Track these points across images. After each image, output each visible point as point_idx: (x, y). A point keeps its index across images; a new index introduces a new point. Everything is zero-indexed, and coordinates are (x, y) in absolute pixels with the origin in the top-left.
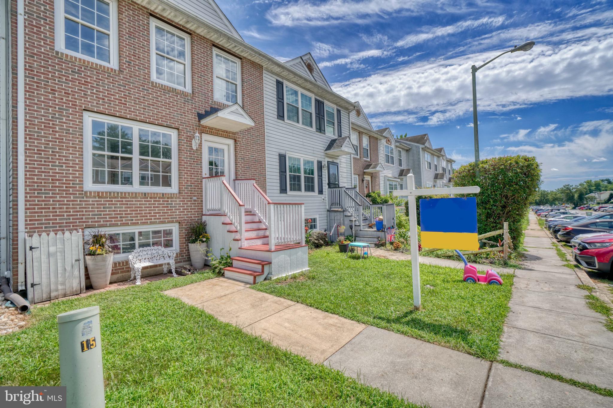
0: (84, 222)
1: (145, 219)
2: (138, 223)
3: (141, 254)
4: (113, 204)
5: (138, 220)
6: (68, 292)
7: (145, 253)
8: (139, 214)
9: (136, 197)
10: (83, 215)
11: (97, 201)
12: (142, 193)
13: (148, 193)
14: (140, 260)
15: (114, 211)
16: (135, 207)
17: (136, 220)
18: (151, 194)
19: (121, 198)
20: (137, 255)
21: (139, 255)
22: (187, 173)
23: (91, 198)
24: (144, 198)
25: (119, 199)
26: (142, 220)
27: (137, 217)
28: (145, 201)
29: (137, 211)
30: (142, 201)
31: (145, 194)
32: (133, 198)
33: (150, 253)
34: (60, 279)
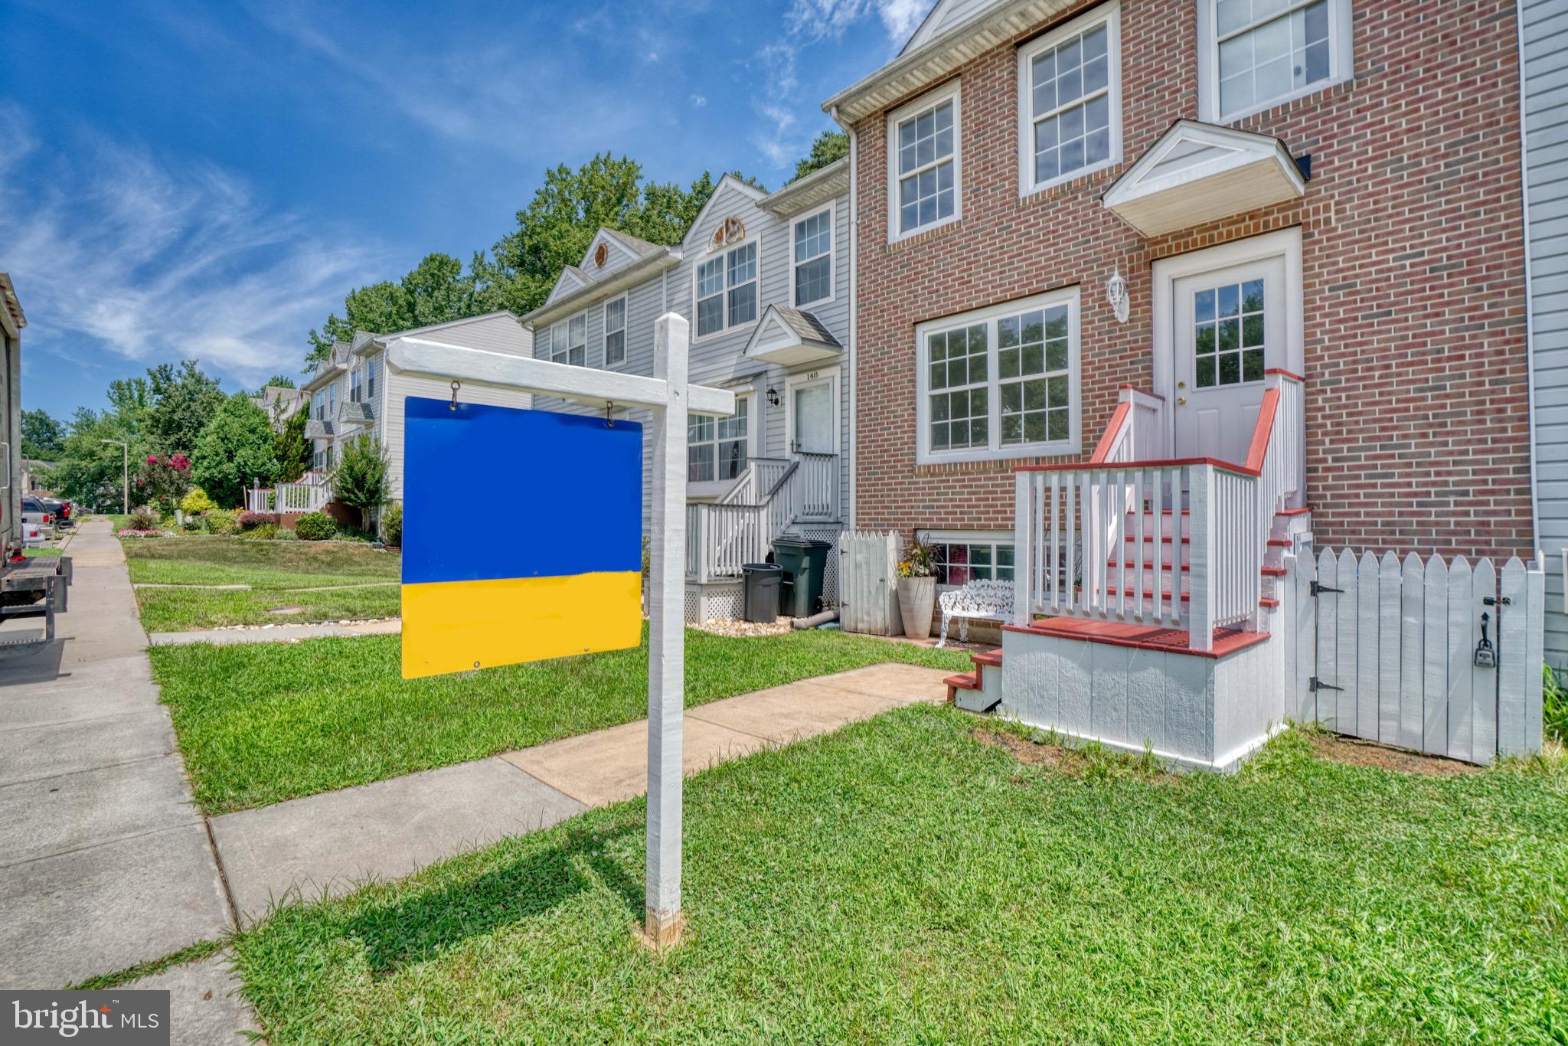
0: (913, 519)
1: (1003, 519)
2: (989, 526)
3: (983, 592)
4: (949, 487)
5: (990, 519)
6: (873, 629)
7: (991, 592)
8: (991, 506)
9: (985, 471)
10: (912, 507)
11: (929, 482)
12: (995, 462)
13: (1007, 461)
14: (979, 605)
15: (951, 500)
16: (985, 493)
17: (985, 519)
18: (1013, 460)
19: (962, 474)
20: (974, 592)
21: (978, 595)
22: (1103, 396)
23: (921, 477)
24: (999, 472)
25: (960, 477)
26: (997, 519)
27: (988, 512)
28: (1003, 478)
29: (988, 499)
30: (996, 479)
31: (1001, 462)
32: (981, 473)
33: (1000, 594)
34: (866, 605)
